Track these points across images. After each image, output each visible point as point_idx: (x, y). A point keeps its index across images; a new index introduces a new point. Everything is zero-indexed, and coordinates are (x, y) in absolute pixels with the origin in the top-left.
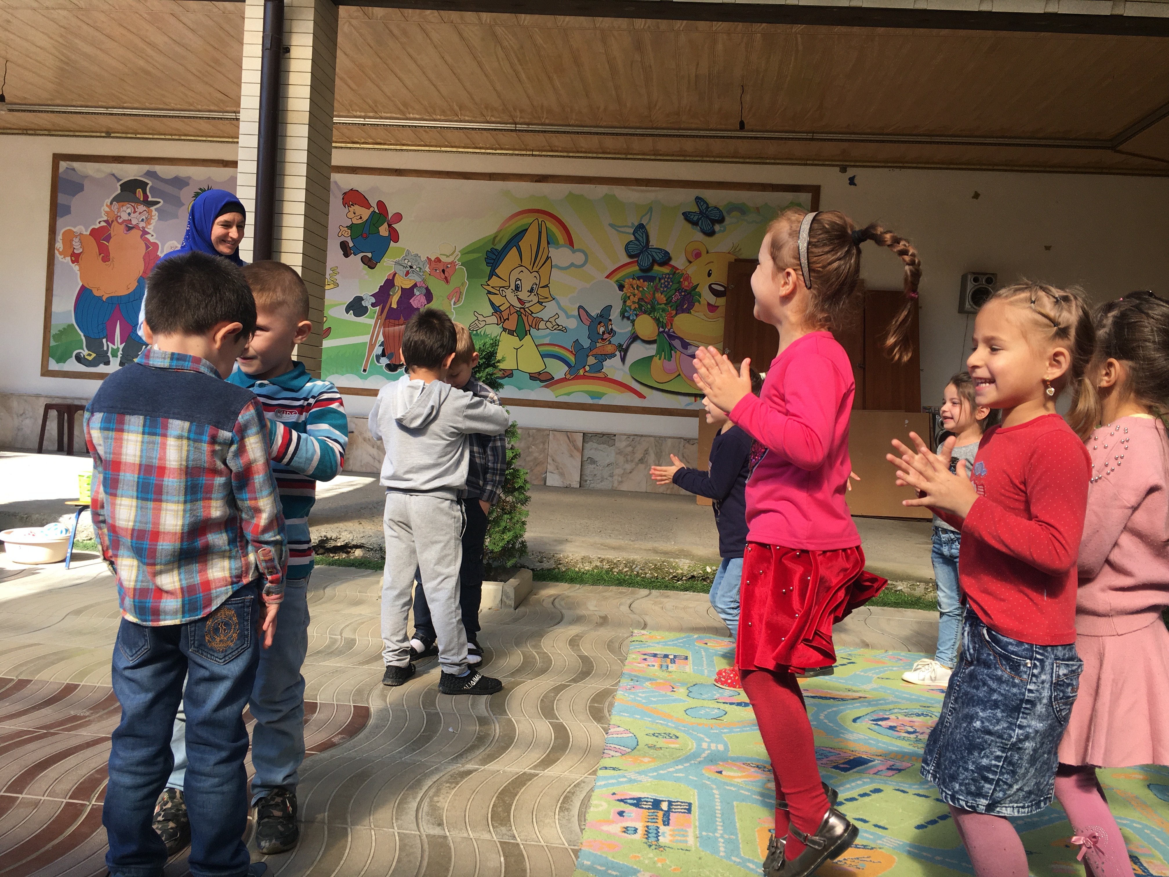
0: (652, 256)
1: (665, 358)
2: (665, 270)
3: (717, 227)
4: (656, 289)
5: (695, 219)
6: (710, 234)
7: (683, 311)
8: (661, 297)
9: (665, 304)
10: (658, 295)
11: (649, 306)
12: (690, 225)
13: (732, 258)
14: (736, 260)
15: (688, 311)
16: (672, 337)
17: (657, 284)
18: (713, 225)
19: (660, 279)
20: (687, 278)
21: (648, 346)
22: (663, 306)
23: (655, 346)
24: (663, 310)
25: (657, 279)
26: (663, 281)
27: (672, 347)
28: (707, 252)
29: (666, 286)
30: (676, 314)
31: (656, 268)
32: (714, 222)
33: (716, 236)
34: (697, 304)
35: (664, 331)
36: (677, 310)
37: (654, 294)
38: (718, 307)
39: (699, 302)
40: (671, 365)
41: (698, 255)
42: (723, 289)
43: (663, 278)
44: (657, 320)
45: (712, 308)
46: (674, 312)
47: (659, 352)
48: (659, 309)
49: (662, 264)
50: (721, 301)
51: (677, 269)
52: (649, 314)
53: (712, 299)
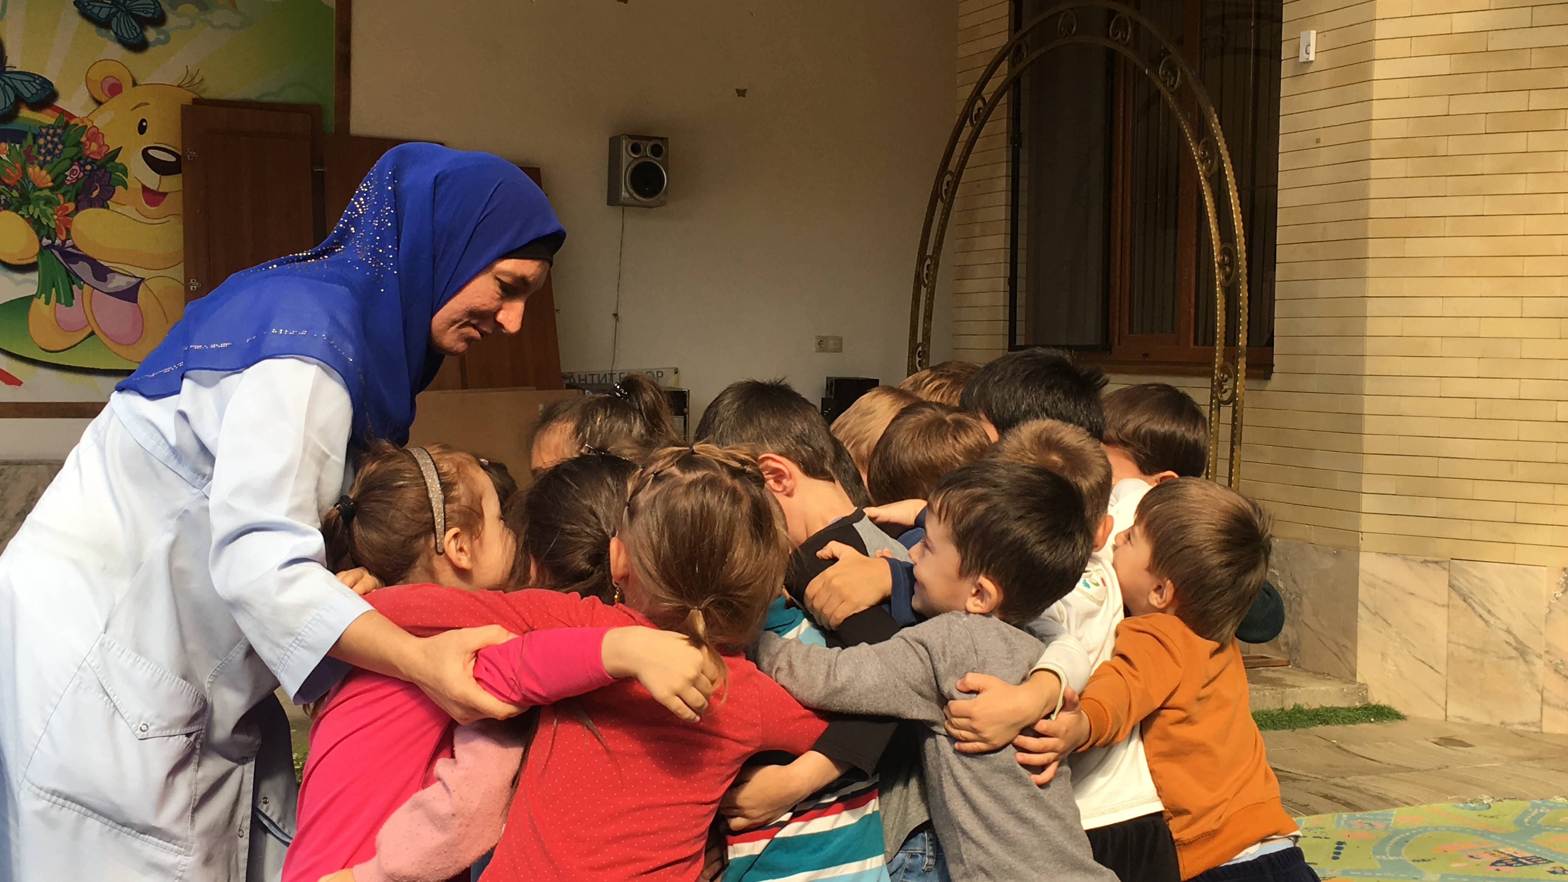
0: (14, 89)
1: (58, 301)
2: (46, 118)
3: (151, 34)
4: (29, 159)
5: (103, 14)
6: (139, 46)
7: (92, 204)
8: (40, 176)
9: (51, 189)
10: (34, 171)
11: (15, 193)
12: (92, 28)
13: (187, 97)
14: (196, 101)
15: (102, 203)
16: (72, 256)
17: (30, 147)
18: (143, 28)
19: (35, 138)
20: (96, 135)
21: (18, 277)
22: (47, 193)
23: (34, 276)
24: (48, 202)
25: (30, 138)
26: (41, 141)
27: (72, 278)
28: (135, 84)
29: (49, 152)
30: (77, 210)
31: (25, 113)
32: (144, 23)
33: (151, 51)
34: (119, 189)
35: (52, 246)
36: (77, 202)
37: (24, 169)
38: (164, 194)
39: (125, 186)
40: (73, 314)
41: (115, 89)
42: (172, 159)
43: (41, 135)
44: (36, 224)
45: (152, 196)
46: (71, 206)
47: (44, 288)
48: (39, 198)
49: (38, 106)
50: (172, 184)
51: (72, 116)
52: (16, 211)
53: (152, 179)
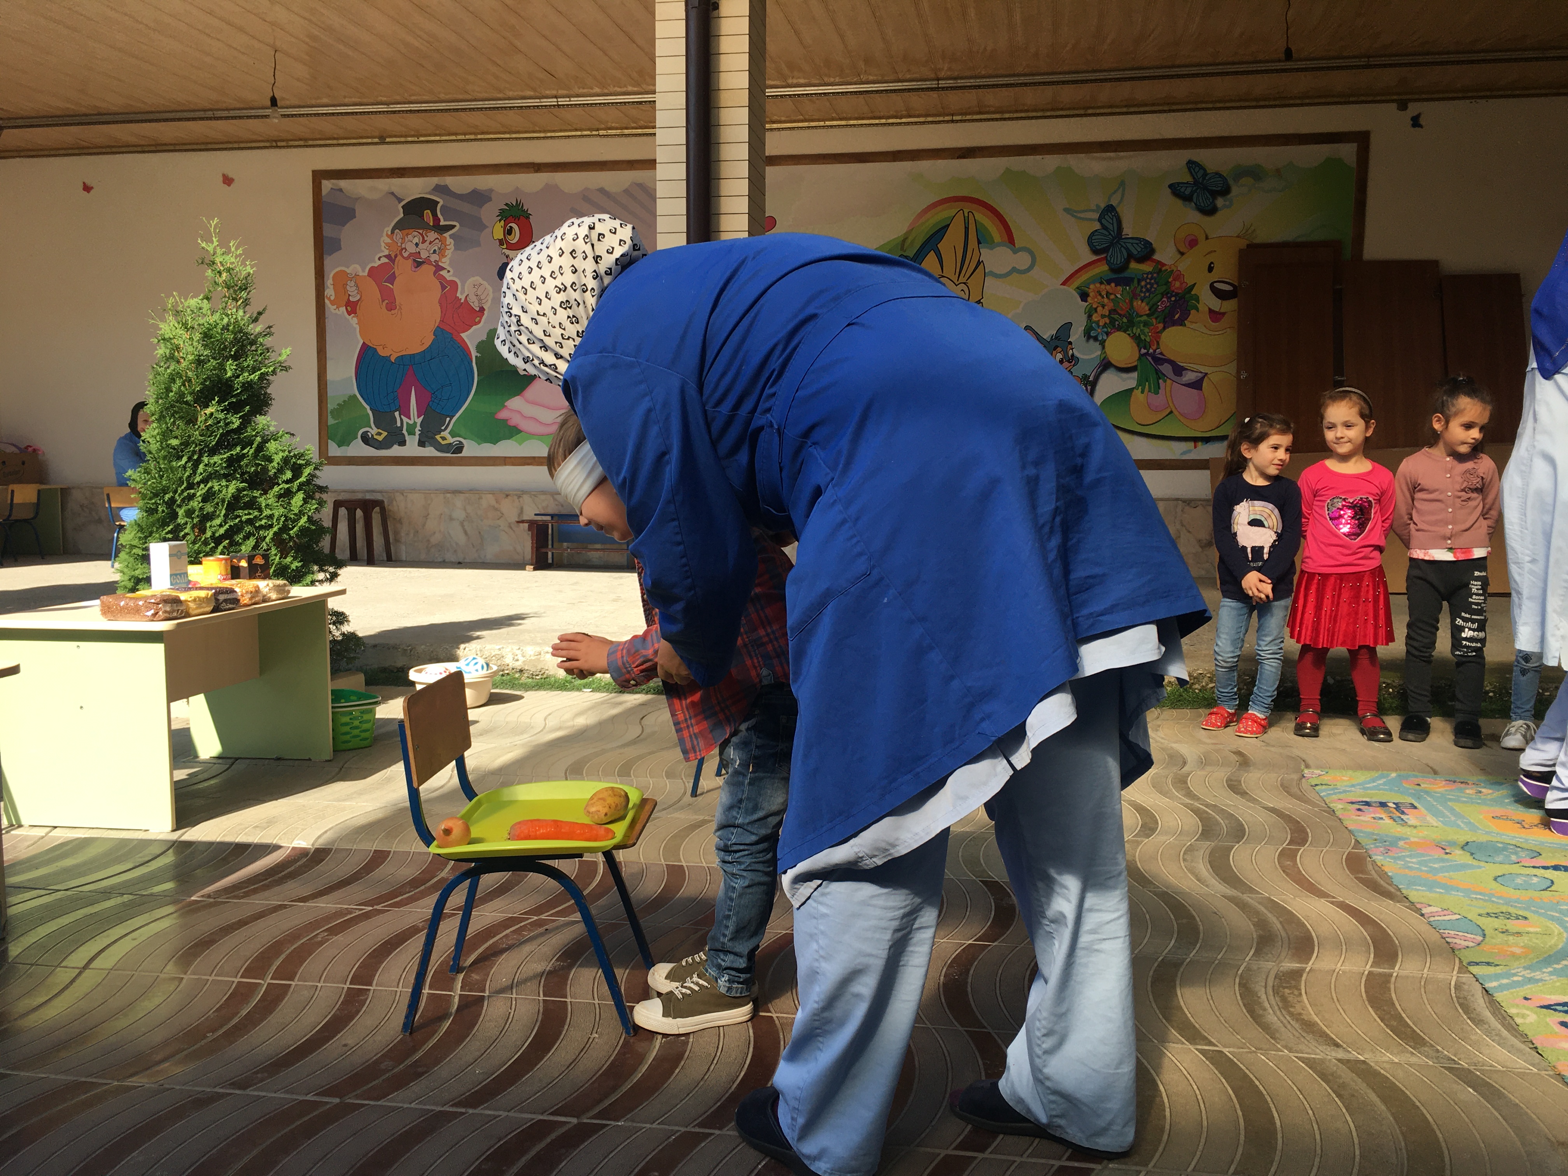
0: (1127, 249)
1: (1149, 391)
2: (1146, 267)
3: (1220, 202)
4: (1135, 296)
5: (1188, 192)
6: (1210, 211)
7: (1174, 323)
8: (1142, 307)
9: (1148, 315)
10: (1137, 303)
11: (1125, 320)
12: (1179, 202)
13: (1243, 244)
14: (1248, 246)
15: (1181, 322)
16: (1159, 360)
17: (1136, 288)
18: (1214, 198)
19: (1139, 281)
20: (1179, 276)
21: (1124, 375)
22: (1144, 318)
23: (1135, 375)
24: (1146, 324)
25: (1136, 281)
26: (1143, 283)
27: (1159, 375)
28: (1207, 238)
29: (1148, 290)
30: (1164, 328)
31: (1133, 265)
32: (1215, 194)
33: (1218, 215)
34: (1193, 312)
35: (1147, 354)
36: (1164, 322)
37: (1131, 302)
38: (1224, 314)
39: (1197, 309)
40: (1159, 400)
41: (1193, 243)
42: (1231, 288)
43: (1143, 279)
44: (1137, 339)
45: (1215, 316)
46: (1161, 326)
47: (1141, 383)
48: (1140, 322)
49: (1141, 260)
50: (1230, 306)
51: (1164, 265)
52: (1125, 331)
53: (1215, 304)
